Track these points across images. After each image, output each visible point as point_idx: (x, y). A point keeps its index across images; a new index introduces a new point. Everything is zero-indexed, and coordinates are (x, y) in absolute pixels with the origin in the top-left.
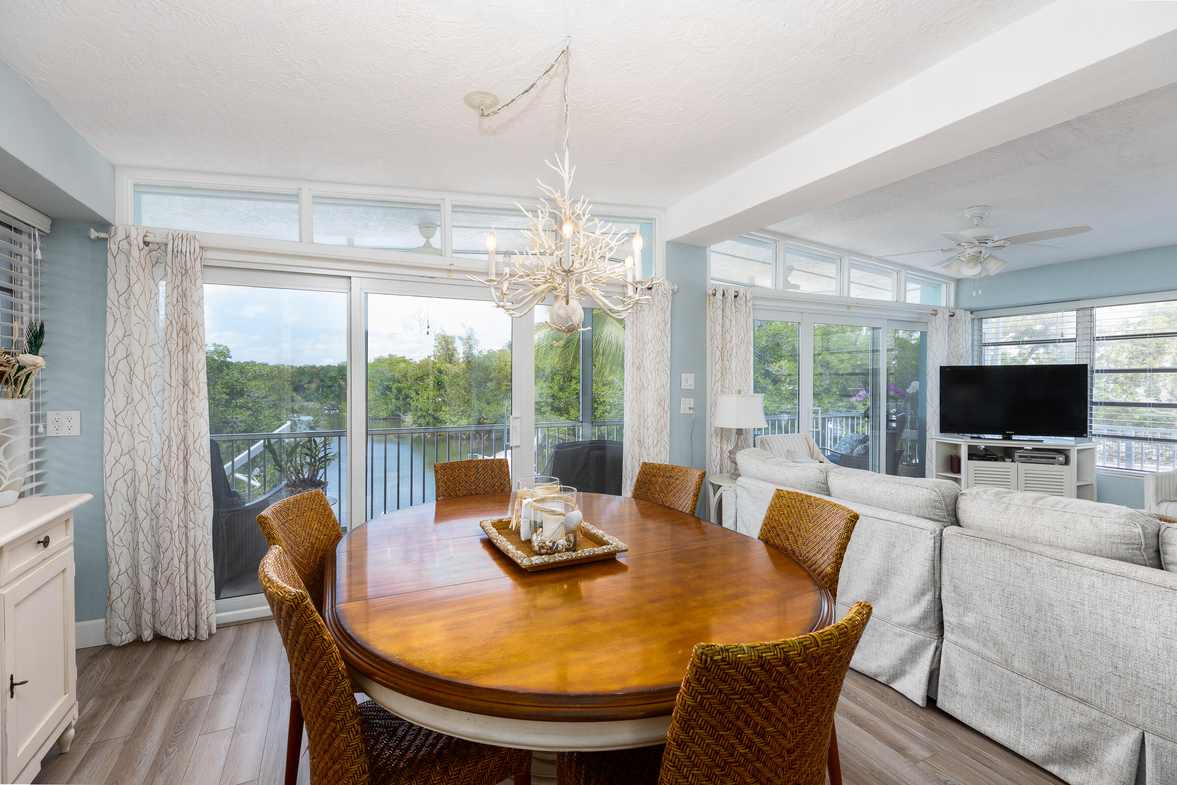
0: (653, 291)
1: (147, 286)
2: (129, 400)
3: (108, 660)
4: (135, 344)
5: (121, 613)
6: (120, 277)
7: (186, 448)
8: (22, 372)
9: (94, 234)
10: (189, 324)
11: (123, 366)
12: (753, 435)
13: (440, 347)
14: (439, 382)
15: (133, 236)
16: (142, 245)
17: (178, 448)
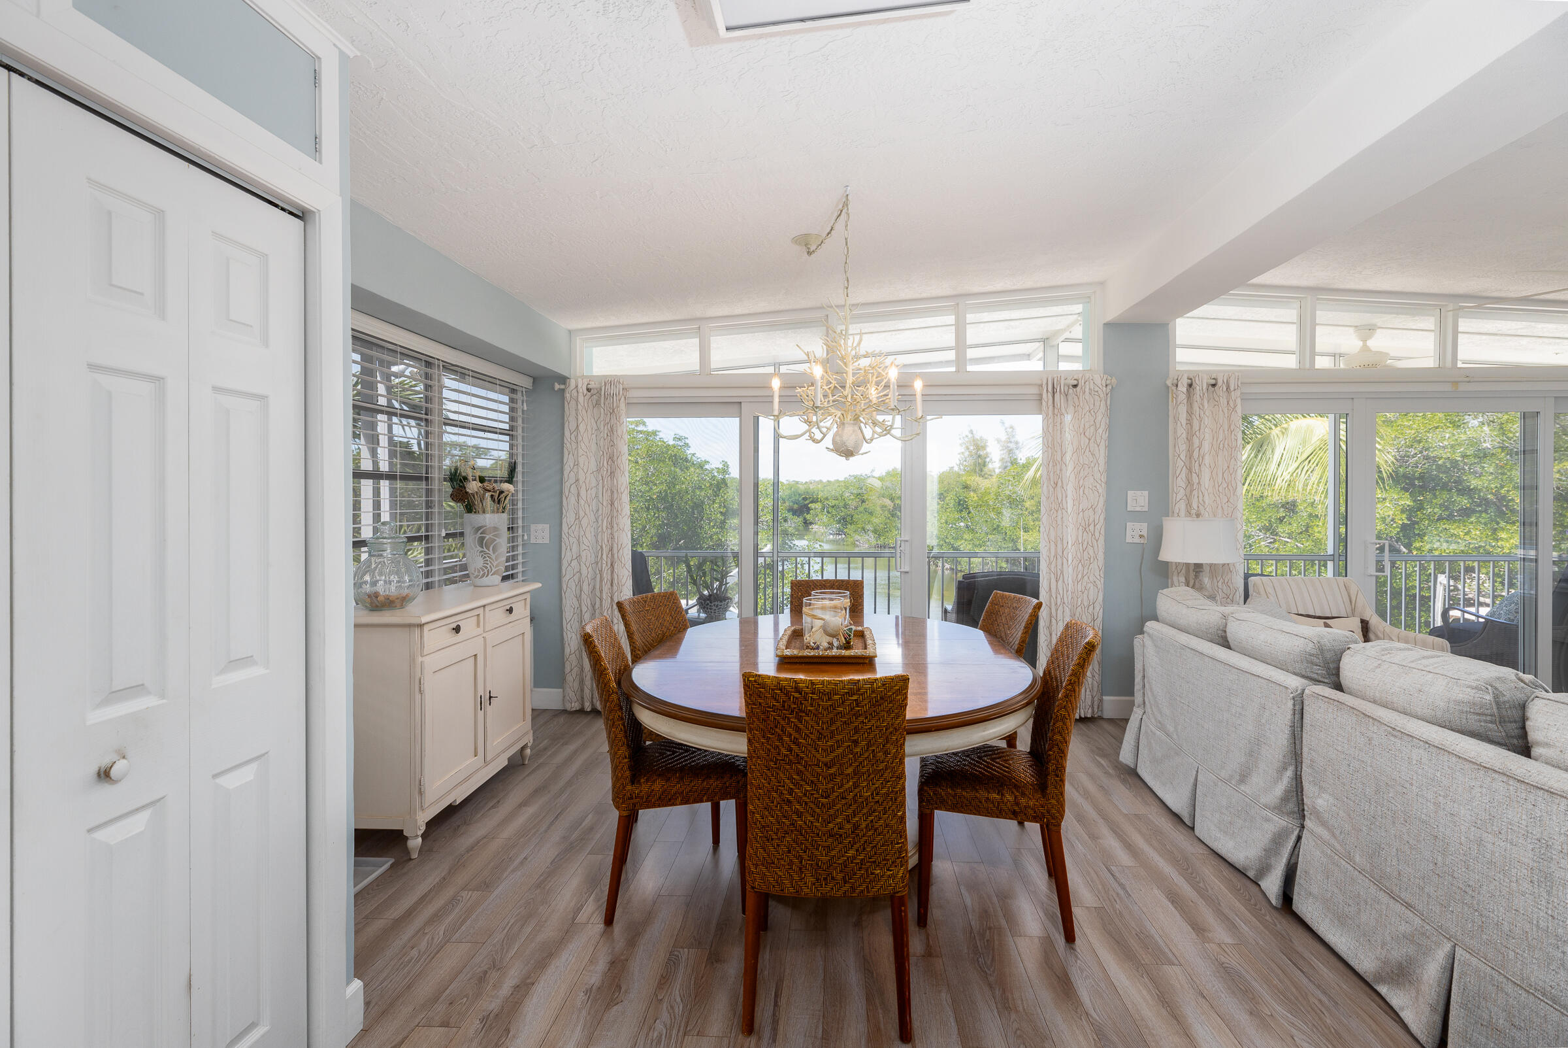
0: (1078, 388)
1: (589, 424)
2: (578, 518)
3: (562, 719)
4: (581, 471)
5: (571, 684)
6: (572, 419)
7: (613, 555)
8: (502, 496)
9: (557, 386)
10: (615, 454)
11: (574, 489)
12: (1242, 575)
13: (967, 453)
14: (960, 500)
15: (580, 386)
16: (585, 391)
17: (607, 556)
